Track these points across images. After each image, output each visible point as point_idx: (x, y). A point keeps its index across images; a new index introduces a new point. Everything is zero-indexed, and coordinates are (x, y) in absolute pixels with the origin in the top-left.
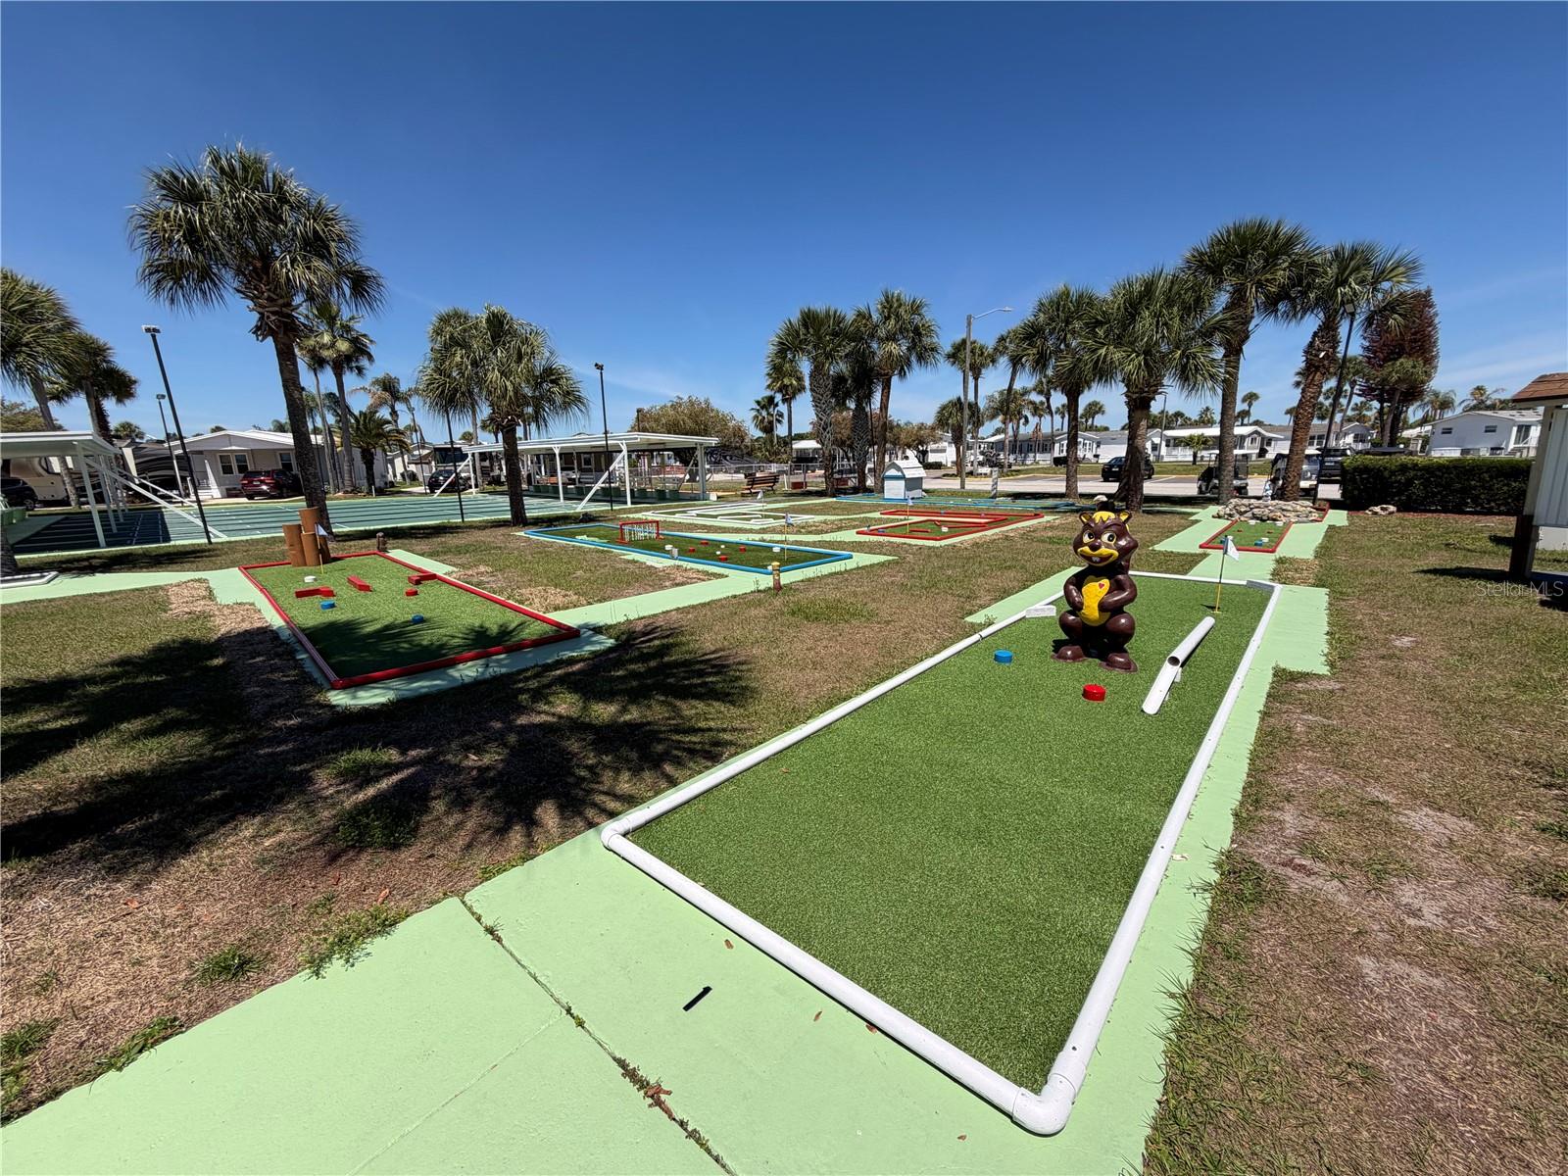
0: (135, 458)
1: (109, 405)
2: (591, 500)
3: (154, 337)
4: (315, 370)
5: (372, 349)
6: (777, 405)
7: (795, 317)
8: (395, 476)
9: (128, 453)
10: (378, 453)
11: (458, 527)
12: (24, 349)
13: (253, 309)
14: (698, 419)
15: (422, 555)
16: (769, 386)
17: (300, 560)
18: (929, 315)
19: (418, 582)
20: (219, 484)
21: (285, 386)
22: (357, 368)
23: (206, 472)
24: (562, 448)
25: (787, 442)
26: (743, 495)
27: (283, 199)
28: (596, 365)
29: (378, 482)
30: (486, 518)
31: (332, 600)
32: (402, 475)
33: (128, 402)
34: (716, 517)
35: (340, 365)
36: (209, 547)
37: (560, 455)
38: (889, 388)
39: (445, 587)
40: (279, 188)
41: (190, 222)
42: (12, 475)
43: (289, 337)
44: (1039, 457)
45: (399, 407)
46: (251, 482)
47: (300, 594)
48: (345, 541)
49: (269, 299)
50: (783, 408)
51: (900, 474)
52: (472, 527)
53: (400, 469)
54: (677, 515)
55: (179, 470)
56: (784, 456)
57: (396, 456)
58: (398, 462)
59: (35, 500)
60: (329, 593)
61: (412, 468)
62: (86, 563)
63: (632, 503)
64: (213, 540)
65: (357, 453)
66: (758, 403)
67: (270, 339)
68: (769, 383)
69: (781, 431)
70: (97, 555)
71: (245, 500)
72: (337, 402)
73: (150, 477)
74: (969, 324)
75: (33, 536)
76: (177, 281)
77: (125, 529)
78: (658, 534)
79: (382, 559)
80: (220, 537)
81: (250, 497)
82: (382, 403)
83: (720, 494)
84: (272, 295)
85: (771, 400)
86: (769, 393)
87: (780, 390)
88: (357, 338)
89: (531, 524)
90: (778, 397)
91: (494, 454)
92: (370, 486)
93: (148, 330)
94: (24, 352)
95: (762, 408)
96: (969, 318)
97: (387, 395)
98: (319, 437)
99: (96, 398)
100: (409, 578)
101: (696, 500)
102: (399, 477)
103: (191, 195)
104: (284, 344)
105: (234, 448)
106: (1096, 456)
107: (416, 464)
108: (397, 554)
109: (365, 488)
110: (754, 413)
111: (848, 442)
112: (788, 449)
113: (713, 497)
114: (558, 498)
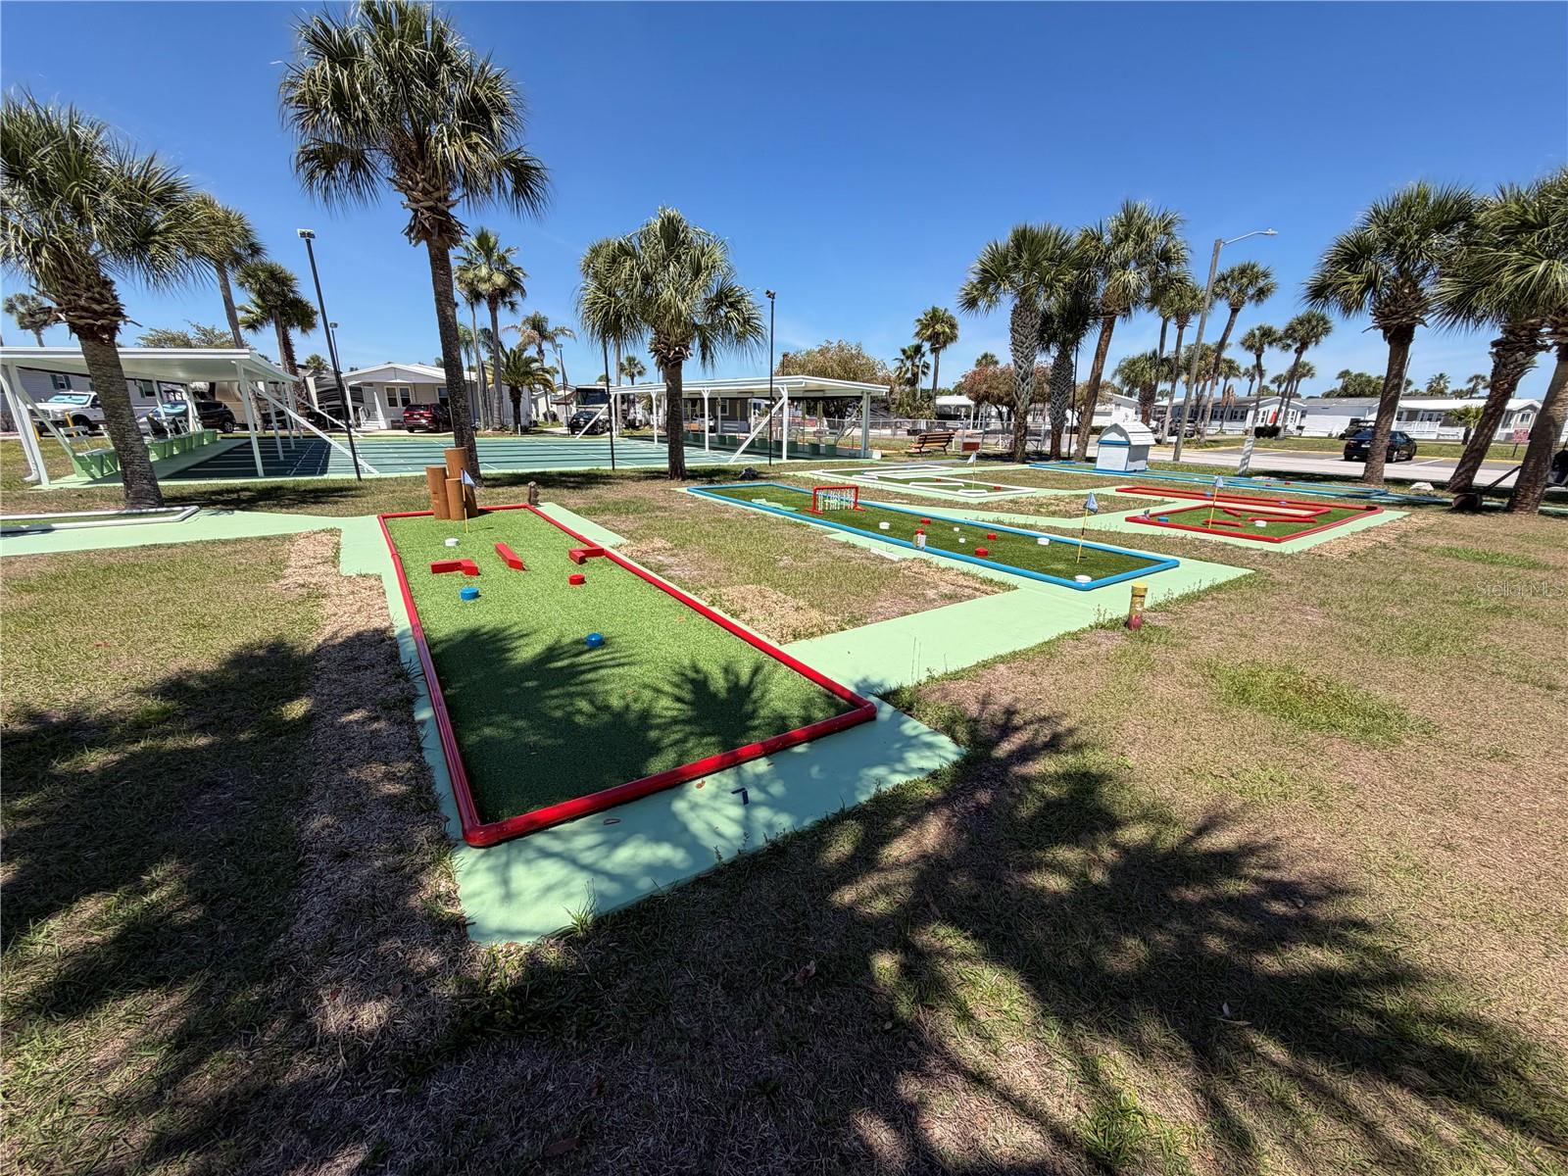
0: (317, 388)
1: (295, 334)
2: (744, 452)
3: (308, 242)
4: (472, 304)
5: (525, 283)
6: (923, 355)
7: (1005, 239)
8: (538, 416)
9: (311, 382)
10: (525, 390)
11: (609, 477)
12: (157, 238)
13: (408, 206)
14: (850, 366)
15: (577, 512)
16: (917, 334)
17: (444, 512)
18: (1181, 237)
19: (582, 561)
20: (385, 416)
21: (438, 301)
22: (510, 303)
23: (374, 403)
24: (712, 392)
25: (930, 396)
26: (910, 455)
27: (443, 56)
28: (768, 292)
29: (524, 421)
30: (636, 467)
31: (475, 583)
32: (545, 415)
33: (310, 332)
34: (906, 481)
35: (498, 298)
36: (358, 484)
37: (709, 399)
38: (1111, 329)
39: (618, 570)
40: (438, 44)
41: (337, 83)
42: (217, 399)
43: (444, 241)
44: (1227, 425)
45: (546, 346)
46: (412, 415)
47: (438, 569)
48: (494, 486)
49: (424, 192)
50: (929, 358)
51: (1123, 439)
52: (624, 477)
53: (543, 409)
54: (854, 477)
55: (353, 399)
56: (927, 412)
57: (540, 396)
58: (542, 402)
59: (234, 424)
60: (472, 571)
61: (554, 408)
62: (235, 496)
63: (789, 457)
64: (363, 476)
65: (506, 390)
66: (904, 352)
67: (424, 243)
68: (917, 330)
69: (925, 383)
70: (250, 486)
71: (406, 432)
72: (491, 337)
73: (328, 406)
74: (1216, 251)
75: (212, 459)
76: (329, 169)
77: (292, 457)
78: (856, 503)
79: (533, 515)
80: (370, 473)
81: (411, 430)
82: (530, 341)
83: (884, 452)
84: (427, 186)
85: (918, 349)
86: (916, 341)
87: (929, 338)
88: (512, 271)
89: (689, 477)
90: (926, 346)
91: (632, 397)
92: (516, 424)
93: (303, 235)
94: (157, 242)
95: (907, 358)
96: (1217, 243)
97: (535, 334)
98: (473, 374)
99: (284, 328)
100: (571, 553)
101: (855, 458)
102: (541, 418)
103: (343, 55)
104: (438, 248)
105: (398, 381)
106: (1300, 428)
107: (558, 404)
108: (549, 508)
109: (511, 426)
110: (898, 364)
111: (1006, 400)
112: (931, 405)
113: (877, 455)
114: (703, 447)
